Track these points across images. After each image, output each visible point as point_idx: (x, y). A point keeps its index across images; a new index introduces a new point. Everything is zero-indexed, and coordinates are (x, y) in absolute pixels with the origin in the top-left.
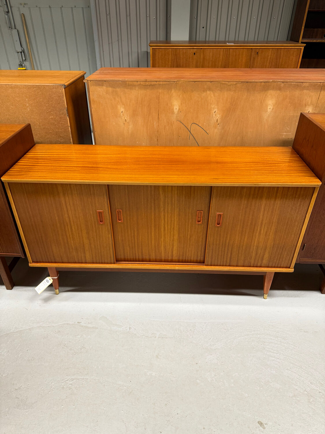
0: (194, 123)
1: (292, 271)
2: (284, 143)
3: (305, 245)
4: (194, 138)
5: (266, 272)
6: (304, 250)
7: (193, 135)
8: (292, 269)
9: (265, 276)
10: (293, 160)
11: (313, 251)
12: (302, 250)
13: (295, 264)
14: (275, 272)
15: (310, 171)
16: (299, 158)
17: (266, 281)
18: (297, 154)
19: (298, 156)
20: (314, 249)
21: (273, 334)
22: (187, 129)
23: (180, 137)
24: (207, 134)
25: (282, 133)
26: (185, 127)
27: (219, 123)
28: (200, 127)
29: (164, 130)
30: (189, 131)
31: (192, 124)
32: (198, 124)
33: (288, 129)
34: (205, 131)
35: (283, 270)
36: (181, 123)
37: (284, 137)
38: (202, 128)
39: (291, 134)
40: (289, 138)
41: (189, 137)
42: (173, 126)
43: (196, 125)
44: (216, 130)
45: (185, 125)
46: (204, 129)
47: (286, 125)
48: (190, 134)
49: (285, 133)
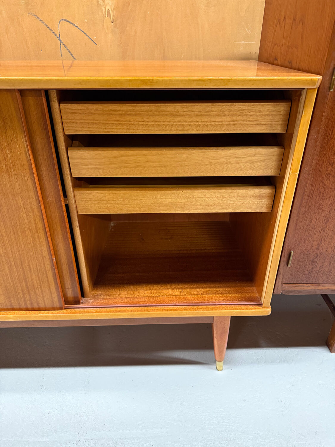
0: (65, 20)
1: (268, 312)
3: (290, 253)
5: (214, 317)
6: (289, 266)
7: (66, 46)
8: (268, 308)
9: (213, 324)
11: (311, 267)
12: (286, 265)
13: (274, 296)
14: (232, 317)
17: (215, 335)
20: (313, 261)
22: (53, 33)
23: (42, 51)
24: (95, 43)
25: (239, 41)
26: (49, 28)
27: (112, 18)
28: (78, 29)
29: (8, 35)
30: (57, 37)
31: (60, 22)
32: (72, 23)
33: (249, 32)
34: (90, 38)
35: (248, 310)
36: (38, 20)
37: (243, 49)
38: (83, 30)
39: (254, 42)
40: (252, 53)
41: (61, 52)
42: (23, 26)
43: (69, 23)
44: (110, 36)
45: (47, 24)
46: (87, 33)
47: (243, 23)
48: (61, 45)
49: (243, 42)
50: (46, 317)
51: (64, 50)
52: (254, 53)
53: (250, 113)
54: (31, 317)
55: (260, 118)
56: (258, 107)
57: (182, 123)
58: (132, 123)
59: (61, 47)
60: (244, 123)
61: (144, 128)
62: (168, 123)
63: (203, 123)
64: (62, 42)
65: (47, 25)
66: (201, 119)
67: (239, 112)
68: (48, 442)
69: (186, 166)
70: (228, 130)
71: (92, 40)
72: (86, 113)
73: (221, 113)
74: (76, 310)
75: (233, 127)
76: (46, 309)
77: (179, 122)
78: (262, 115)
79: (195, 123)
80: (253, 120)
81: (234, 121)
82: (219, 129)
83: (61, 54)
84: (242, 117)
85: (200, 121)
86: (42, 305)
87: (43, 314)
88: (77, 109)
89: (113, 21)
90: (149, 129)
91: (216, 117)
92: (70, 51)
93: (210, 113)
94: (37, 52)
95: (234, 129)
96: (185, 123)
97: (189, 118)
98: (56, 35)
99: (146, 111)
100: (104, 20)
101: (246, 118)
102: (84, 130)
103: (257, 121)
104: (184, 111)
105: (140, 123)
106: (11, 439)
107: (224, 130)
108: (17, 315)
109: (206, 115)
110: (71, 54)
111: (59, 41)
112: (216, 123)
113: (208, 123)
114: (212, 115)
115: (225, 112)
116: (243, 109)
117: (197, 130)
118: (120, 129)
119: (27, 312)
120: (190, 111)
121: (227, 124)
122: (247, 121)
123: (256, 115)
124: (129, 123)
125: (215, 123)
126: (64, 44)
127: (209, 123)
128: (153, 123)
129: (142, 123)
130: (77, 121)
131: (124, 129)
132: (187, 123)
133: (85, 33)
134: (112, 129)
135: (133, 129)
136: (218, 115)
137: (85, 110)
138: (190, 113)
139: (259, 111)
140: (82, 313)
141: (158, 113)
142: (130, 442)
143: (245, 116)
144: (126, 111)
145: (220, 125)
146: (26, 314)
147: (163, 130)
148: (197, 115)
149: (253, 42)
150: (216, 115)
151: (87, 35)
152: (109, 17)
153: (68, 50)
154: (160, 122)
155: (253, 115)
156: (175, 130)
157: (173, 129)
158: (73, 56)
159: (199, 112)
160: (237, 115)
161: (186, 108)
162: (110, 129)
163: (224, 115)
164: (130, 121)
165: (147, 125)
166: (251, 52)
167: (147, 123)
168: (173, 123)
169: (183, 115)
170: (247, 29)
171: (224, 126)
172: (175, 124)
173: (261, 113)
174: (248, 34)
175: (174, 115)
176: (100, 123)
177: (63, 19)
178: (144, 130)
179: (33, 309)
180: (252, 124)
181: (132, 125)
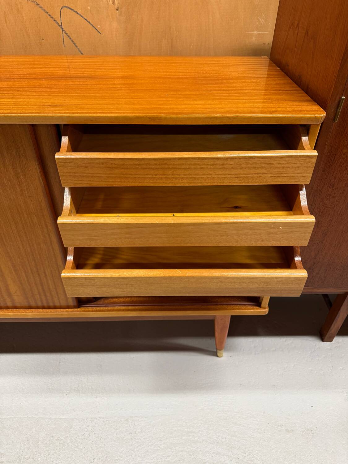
0: (67, 7)
1: (265, 312)
2: (256, 52)
4: (73, 41)
7: (69, 34)
8: (265, 308)
9: (214, 320)
10: (273, 75)
14: (232, 316)
15: (300, 92)
16: (279, 72)
17: (216, 329)
18: (276, 66)
19: (278, 68)
21: (224, 440)
22: (55, 20)
23: (43, 40)
24: (99, 32)
25: (251, 32)
26: (50, 15)
27: (117, 6)
28: (81, 17)
29: (6, 23)
30: (59, 25)
31: (61, 9)
32: (75, 10)
33: (263, 21)
34: (93, 27)
35: (247, 310)
36: (38, 7)
37: (255, 40)
38: (86, 18)
39: (268, 33)
40: (265, 44)
41: (64, 41)
42: (22, 13)
43: (71, 10)
44: (115, 24)
45: (47, 11)
46: (90, 22)
47: (257, 12)
48: (63, 33)
49: (256, 32)
50: (62, 315)
51: (67, 40)
52: (267, 44)
53: (270, 166)
54: (48, 314)
55: (281, 171)
56: (280, 159)
57: (194, 176)
58: (138, 176)
59: (63, 36)
60: (262, 175)
61: (151, 181)
62: (177, 176)
63: (217, 176)
64: (64, 31)
65: (47, 13)
66: (215, 172)
67: (257, 165)
68: (68, 419)
69: (198, 237)
70: (245, 182)
71: (96, 29)
72: (86, 167)
73: (238, 166)
74: (89, 308)
75: (250, 180)
76: (61, 307)
77: (191, 175)
78: (283, 168)
79: (209, 176)
80: (273, 172)
81: (252, 174)
82: (234, 182)
83: (64, 43)
84: (261, 170)
85: (214, 173)
86: (57, 304)
87: (59, 312)
88: (75, 163)
89: (118, 9)
90: (156, 182)
91: (232, 169)
92: (73, 40)
93: (225, 166)
94: (39, 41)
95: (251, 181)
96: (196, 176)
97: (202, 171)
98: (57, 23)
99: (153, 165)
100: (108, 8)
101: (265, 171)
102: (85, 183)
103: (277, 173)
104: (197, 165)
105: (147, 176)
106: (36, 416)
107: (240, 182)
108: (35, 313)
109: (220, 169)
110: (74, 44)
111: (61, 30)
112: (232, 176)
113: (222, 176)
114: (227, 168)
115: (242, 165)
116: (263, 161)
117: (210, 183)
118: (124, 182)
119: (44, 310)
120: (203, 164)
121: (244, 177)
122: (266, 174)
123: (277, 168)
124: (135, 176)
125: (230, 176)
126: (66, 32)
127: (224, 176)
128: (161, 176)
129: (150, 176)
130: (76, 174)
131: (129, 182)
132: (198, 176)
133: (89, 21)
134: (116, 182)
135: (139, 182)
136: (234, 168)
137: (84, 163)
138: (203, 166)
139: (280, 163)
140: (95, 311)
141: (167, 166)
142: (140, 420)
143: (265, 169)
144: (132, 165)
145: (236, 177)
146: (43, 312)
147: (172, 183)
148: (210, 168)
149: (266, 33)
150: (232, 168)
151: (90, 24)
152: (114, 4)
153: (71, 39)
154: (169, 175)
155: (273, 168)
156: (186, 183)
157: (183, 182)
158: (76, 46)
159: (213, 165)
160: (255, 168)
161: (199, 162)
162: (114, 182)
163: (240, 168)
164: (135, 175)
165: (155, 178)
166: (263, 43)
167: (154, 176)
168: (183, 176)
169: (195, 169)
170: (261, 18)
171: (241, 178)
172: (185, 176)
173: (283, 166)
174: (262, 24)
175: (185, 169)
176: (101, 177)
177: (65, 5)
178: (151, 183)
179: (49, 308)
180: (272, 177)
181: (139, 178)
